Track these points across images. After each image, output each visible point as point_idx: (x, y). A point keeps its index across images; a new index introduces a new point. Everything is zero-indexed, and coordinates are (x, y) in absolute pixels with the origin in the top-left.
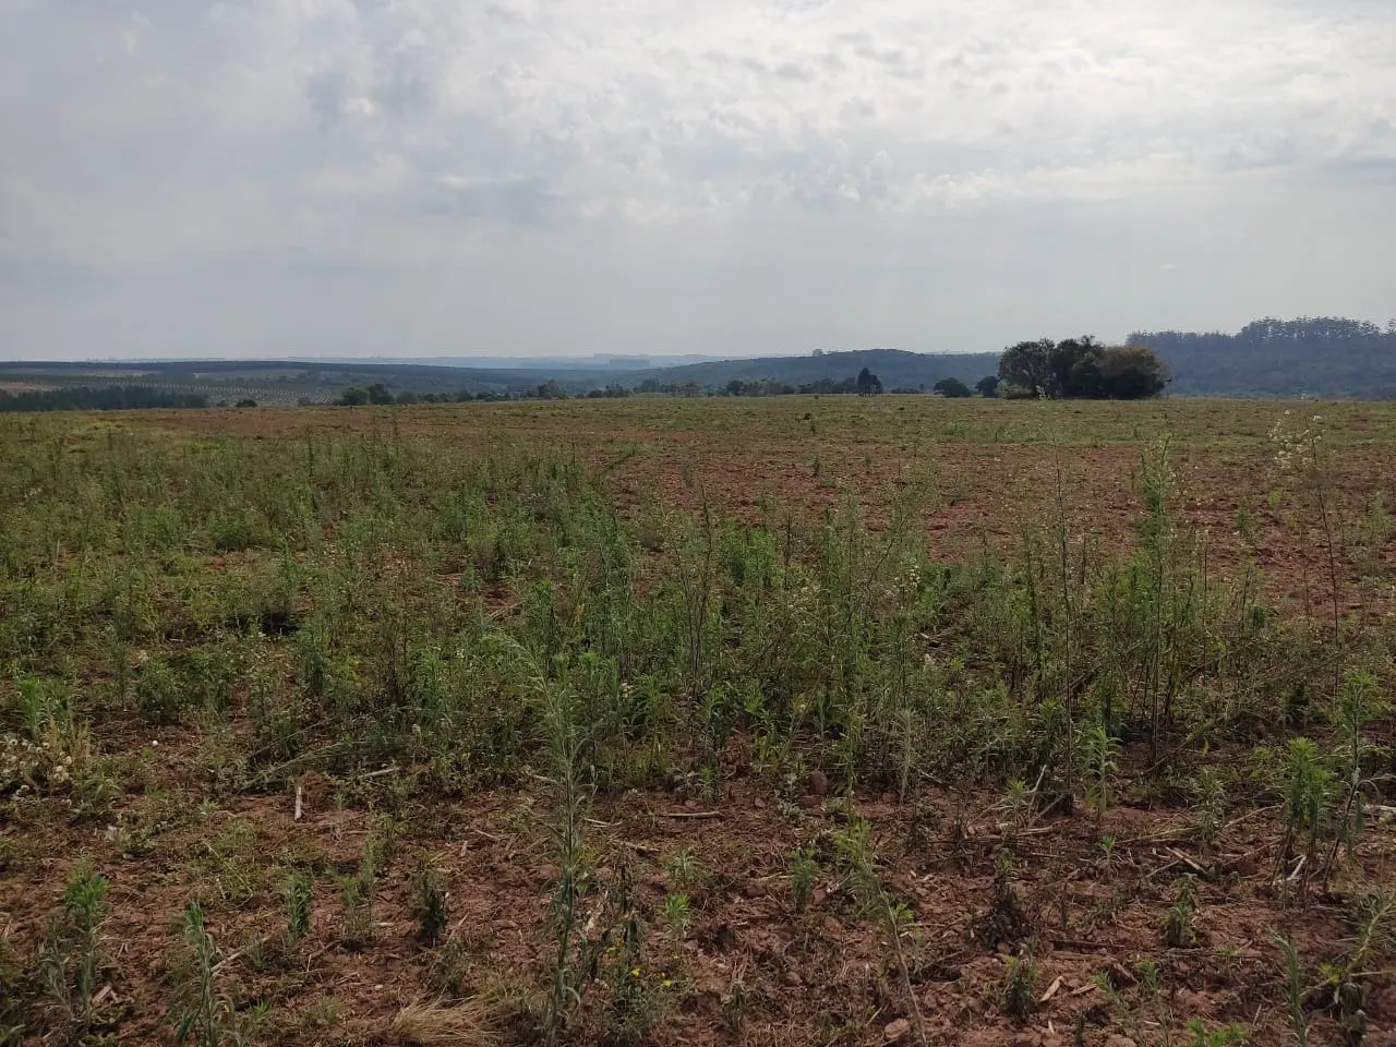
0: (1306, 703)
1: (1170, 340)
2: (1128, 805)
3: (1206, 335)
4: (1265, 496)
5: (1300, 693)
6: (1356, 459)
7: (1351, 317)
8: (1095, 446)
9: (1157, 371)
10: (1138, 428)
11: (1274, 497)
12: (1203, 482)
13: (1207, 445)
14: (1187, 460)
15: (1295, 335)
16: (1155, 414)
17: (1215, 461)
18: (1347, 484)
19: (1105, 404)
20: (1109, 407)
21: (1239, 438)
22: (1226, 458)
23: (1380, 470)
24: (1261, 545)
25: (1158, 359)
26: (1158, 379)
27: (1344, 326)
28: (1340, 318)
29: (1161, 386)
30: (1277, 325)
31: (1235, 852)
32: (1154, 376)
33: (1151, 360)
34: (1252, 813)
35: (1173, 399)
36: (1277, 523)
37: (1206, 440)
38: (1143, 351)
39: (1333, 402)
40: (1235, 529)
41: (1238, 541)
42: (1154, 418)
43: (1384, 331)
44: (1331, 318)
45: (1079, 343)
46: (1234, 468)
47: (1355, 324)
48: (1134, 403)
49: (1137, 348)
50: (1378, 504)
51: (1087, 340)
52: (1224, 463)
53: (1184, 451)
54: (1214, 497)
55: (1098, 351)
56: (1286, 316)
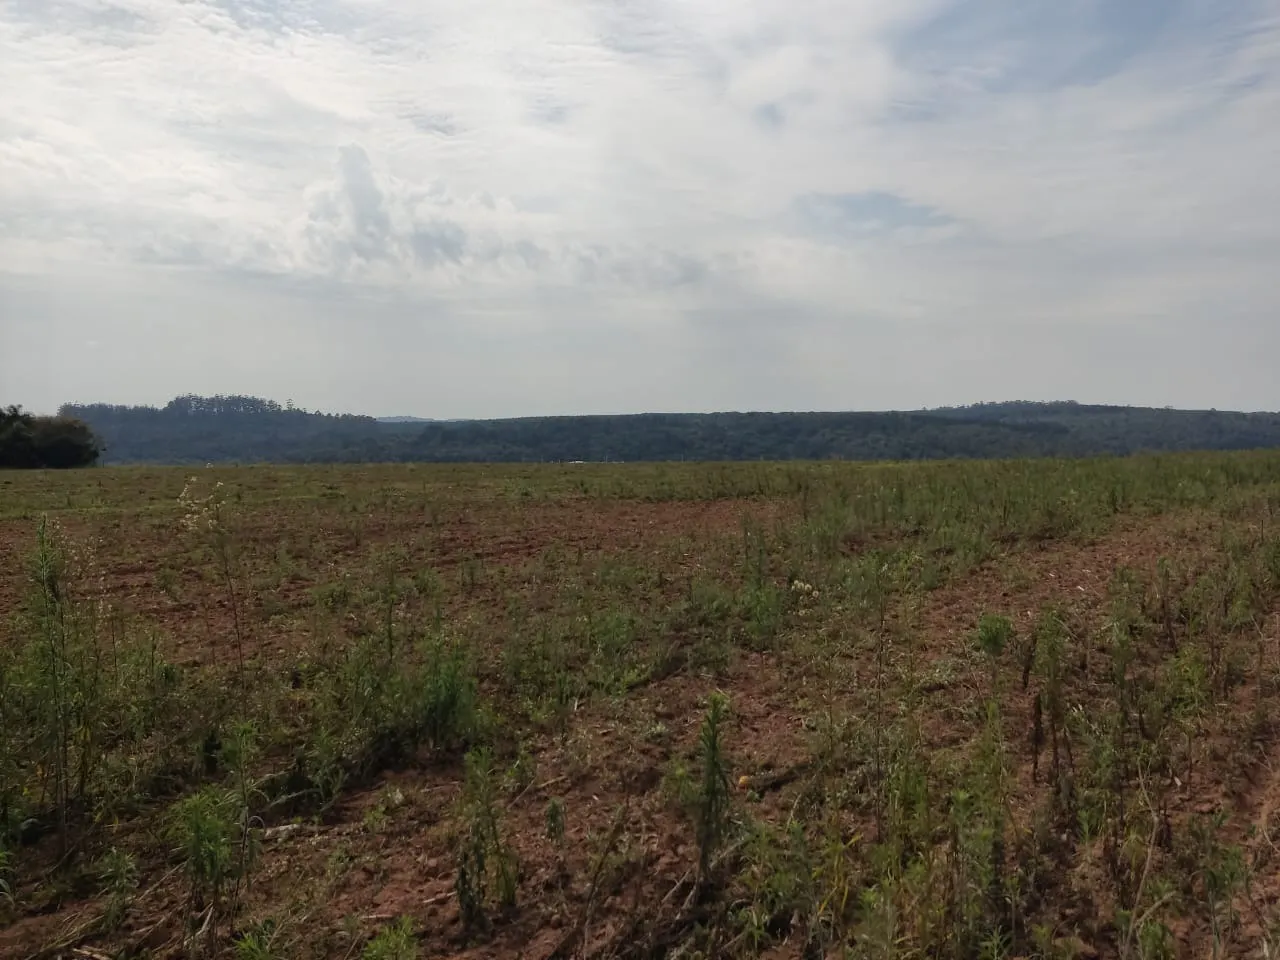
0: (219, 747)
1: (102, 412)
2: (32, 913)
3: (136, 407)
4: (189, 554)
5: (212, 738)
6: (267, 514)
7: (259, 397)
8: (25, 518)
9: (91, 441)
10: (71, 497)
11: (198, 554)
12: (133, 546)
13: (138, 510)
14: (118, 526)
15: (215, 410)
16: (90, 482)
17: (144, 525)
18: (260, 536)
19: (39, 474)
20: (40, 477)
21: (169, 501)
22: (156, 522)
23: (285, 522)
24: (185, 601)
25: (92, 429)
26: (93, 449)
27: (254, 403)
28: (250, 396)
29: (95, 454)
30: (199, 400)
31: (149, 924)
32: (88, 446)
33: (83, 430)
34: (169, 873)
35: (111, 467)
36: (200, 577)
37: (138, 505)
38: (76, 422)
39: (250, 466)
40: (162, 588)
41: (164, 599)
42: (89, 486)
43: (284, 408)
44: (243, 396)
45: (6, 412)
46: (163, 531)
47: (262, 402)
48: (70, 472)
49: (70, 419)
50: (282, 552)
51: (15, 410)
52: (154, 526)
53: (116, 517)
54: (142, 559)
55: (27, 420)
56: (207, 394)
